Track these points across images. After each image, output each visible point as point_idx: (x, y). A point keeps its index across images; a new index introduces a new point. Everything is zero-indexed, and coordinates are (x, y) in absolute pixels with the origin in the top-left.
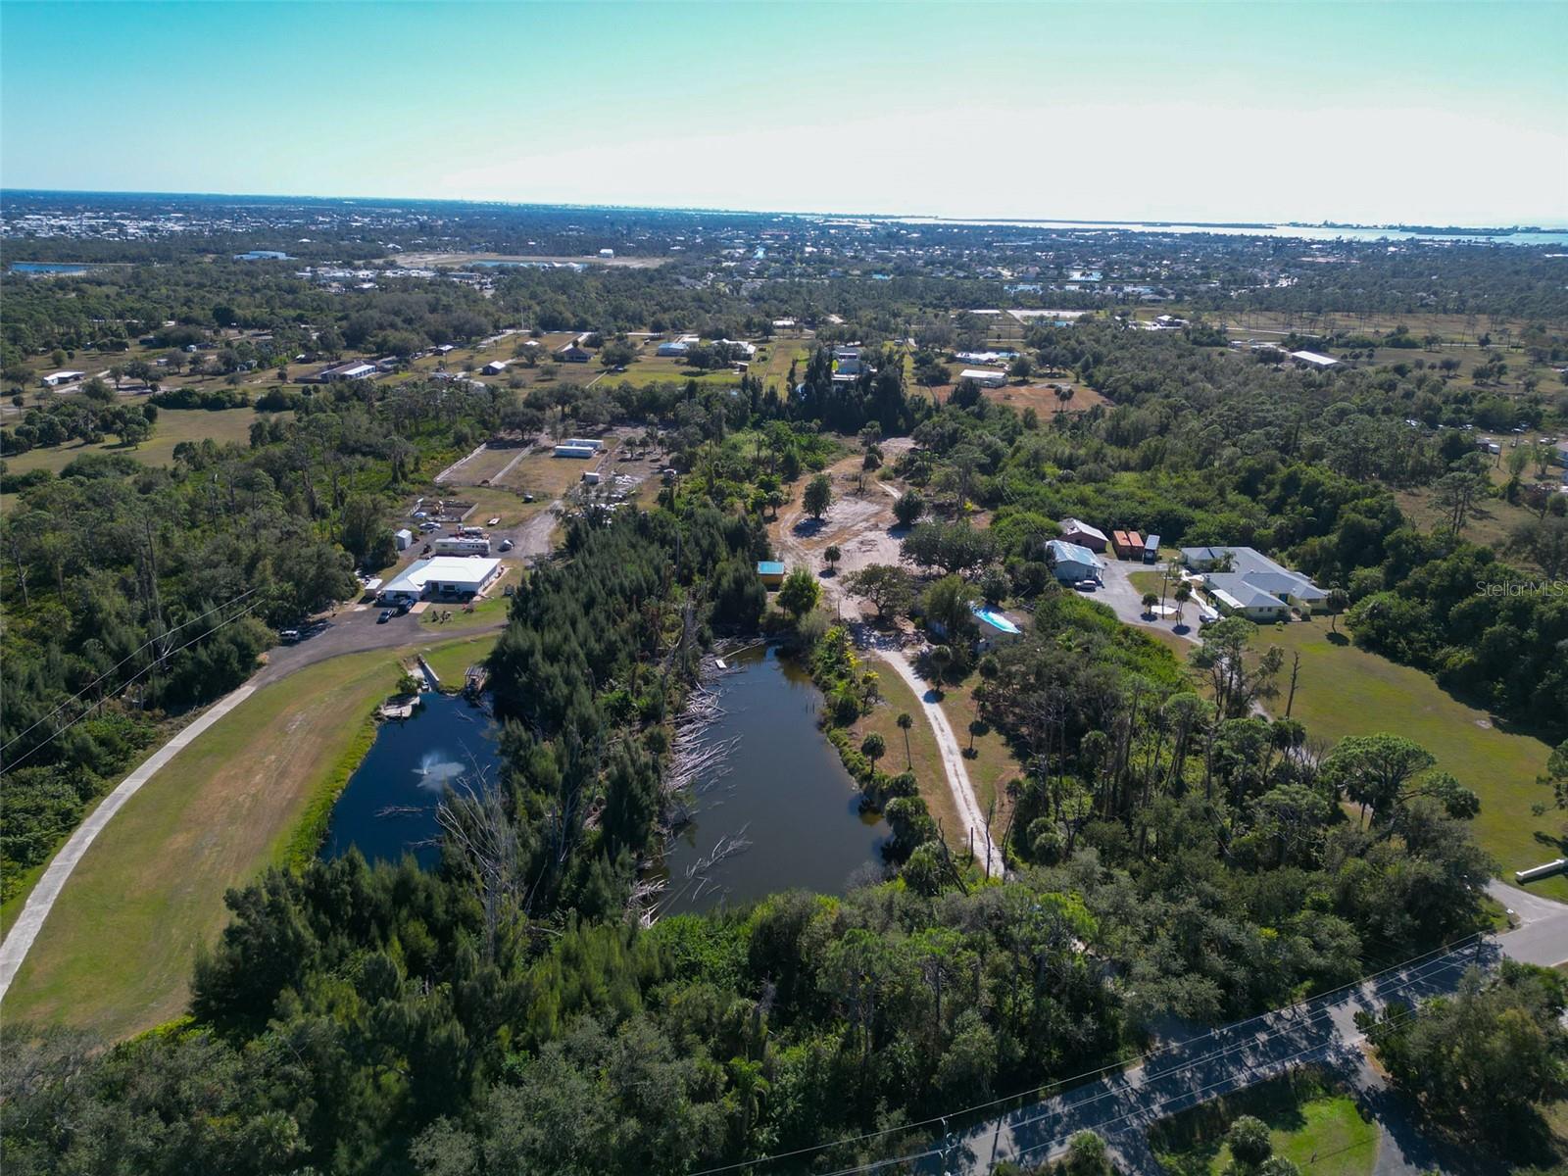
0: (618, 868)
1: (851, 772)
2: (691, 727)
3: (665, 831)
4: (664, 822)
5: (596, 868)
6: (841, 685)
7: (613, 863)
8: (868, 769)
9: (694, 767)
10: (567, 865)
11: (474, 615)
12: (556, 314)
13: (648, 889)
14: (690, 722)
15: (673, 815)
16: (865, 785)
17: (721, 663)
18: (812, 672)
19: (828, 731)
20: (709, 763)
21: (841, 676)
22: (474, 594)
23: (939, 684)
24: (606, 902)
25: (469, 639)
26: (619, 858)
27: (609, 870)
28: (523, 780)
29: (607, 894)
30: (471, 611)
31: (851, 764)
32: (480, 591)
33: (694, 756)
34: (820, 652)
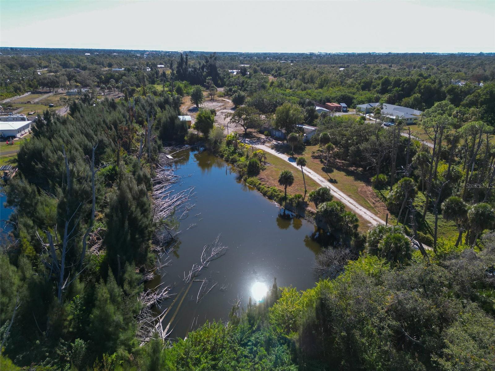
0: (126, 287)
1: (271, 197)
2: (161, 185)
3: (159, 249)
4: (156, 243)
5: (103, 291)
6: (243, 159)
7: (120, 283)
8: (283, 194)
9: (170, 206)
10: (70, 293)
11: (13, 146)
12: (67, 62)
13: (155, 297)
14: (159, 183)
15: (162, 236)
16: (284, 203)
17: (170, 157)
18: (222, 156)
19: (245, 180)
20: (178, 203)
21: (241, 155)
22: (14, 137)
23: (292, 154)
24: (118, 326)
25: (7, 155)
26: (126, 276)
27: (117, 290)
28: (31, 223)
29: (118, 318)
30: (12, 144)
31: (269, 193)
32: (18, 135)
33: (167, 200)
34: (223, 146)
